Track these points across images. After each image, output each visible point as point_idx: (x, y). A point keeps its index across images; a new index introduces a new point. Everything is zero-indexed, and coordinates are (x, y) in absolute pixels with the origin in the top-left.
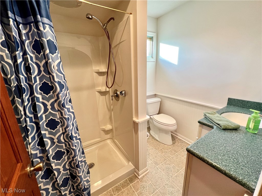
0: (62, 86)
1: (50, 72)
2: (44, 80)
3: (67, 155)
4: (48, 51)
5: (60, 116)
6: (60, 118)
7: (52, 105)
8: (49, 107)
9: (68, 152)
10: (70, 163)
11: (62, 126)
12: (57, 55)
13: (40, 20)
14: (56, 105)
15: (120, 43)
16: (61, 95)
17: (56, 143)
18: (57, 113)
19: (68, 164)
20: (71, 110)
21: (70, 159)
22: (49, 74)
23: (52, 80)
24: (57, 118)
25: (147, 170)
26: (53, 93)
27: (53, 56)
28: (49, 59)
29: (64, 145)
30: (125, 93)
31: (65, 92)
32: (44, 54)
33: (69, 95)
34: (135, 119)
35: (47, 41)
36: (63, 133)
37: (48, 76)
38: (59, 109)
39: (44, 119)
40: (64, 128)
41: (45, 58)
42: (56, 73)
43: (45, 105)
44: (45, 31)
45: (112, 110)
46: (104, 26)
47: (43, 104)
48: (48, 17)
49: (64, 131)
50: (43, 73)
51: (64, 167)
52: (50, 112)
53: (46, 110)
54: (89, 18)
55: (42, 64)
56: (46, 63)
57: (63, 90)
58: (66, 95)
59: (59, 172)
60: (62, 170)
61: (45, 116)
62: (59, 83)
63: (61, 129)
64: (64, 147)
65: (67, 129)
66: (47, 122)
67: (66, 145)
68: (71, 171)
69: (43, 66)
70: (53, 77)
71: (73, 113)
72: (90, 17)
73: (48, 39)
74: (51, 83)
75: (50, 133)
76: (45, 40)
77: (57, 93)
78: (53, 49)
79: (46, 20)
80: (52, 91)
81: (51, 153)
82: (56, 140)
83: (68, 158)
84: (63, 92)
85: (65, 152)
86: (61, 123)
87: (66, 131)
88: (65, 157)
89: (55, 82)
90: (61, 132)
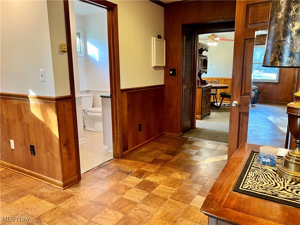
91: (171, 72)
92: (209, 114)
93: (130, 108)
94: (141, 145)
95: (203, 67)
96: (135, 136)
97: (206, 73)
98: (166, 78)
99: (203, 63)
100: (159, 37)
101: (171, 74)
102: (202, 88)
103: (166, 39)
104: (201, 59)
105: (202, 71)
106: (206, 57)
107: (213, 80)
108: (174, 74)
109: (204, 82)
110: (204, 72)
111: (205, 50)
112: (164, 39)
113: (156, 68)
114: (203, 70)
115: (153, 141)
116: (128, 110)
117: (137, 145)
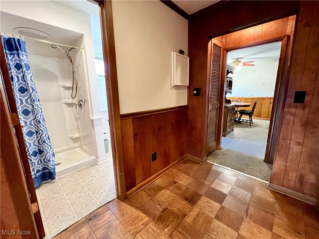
0: (33, 90)
1: (26, 80)
2: (21, 85)
3: (36, 135)
4: (25, 69)
5: (32, 108)
6: (32, 109)
7: (26, 100)
8: (24, 101)
9: (37, 132)
10: (38, 141)
11: (33, 114)
12: (30, 72)
13: (21, 53)
14: (29, 101)
15: (79, 65)
16: (32, 94)
17: (29, 125)
18: (30, 106)
19: (37, 142)
20: (39, 106)
21: (38, 137)
22: (25, 82)
23: (27, 85)
24: (29, 108)
25: (106, 159)
26: (27, 93)
27: (28, 72)
28: (25, 73)
29: (34, 127)
30: (85, 101)
31: (35, 94)
32: (22, 71)
33: (38, 97)
34: (91, 118)
35: (25, 64)
36: (34, 120)
37: (24, 83)
38: (31, 103)
39: (20, 109)
40: (34, 115)
41: (23, 73)
42: (30, 82)
43: (21, 100)
44: (23, 59)
45: (79, 119)
46: (66, 53)
47: (20, 99)
48: (25, 51)
49: (34, 118)
50: (21, 81)
51: (34, 142)
52: (25, 105)
53: (22, 103)
54: (53, 47)
55: (20, 76)
56: (24, 75)
57: (34, 92)
58: (36, 96)
59: (30, 146)
60: (32, 144)
61: (21, 107)
62: (32, 88)
63: (32, 116)
64: (34, 129)
65: (36, 116)
66: (23, 110)
67: (35, 128)
68: (39, 148)
69: (21, 77)
70: (28, 83)
71: (41, 108)
72: (55, 47)
73: (25, 63)
74: (26, 87)
75: (24, 118)
76: (23, 63)
77: (30, 93)
78: (28, 68)
79: (24, 53)
80: (27, 92)
81: (25, 131)
82: (28, 123)
83: (37, 137)
84: (34, 93)
85: (34, 133)
86: (32, 112)
87: (36, 118)
88: (35, 136)
89: (29, 86)
90: (32, 118)
91: (195, 92)
92: (233, 130)
93: (138, 136)
94: (156, 176)
95: (228, 88)
96: (147, 168)
97: (231, 93)
98: (189, 98)
99: (228, 84)
100: (181, 52)
101: (195, 94)
102: (227, 107)
103: (190, 55)
104: (227, 81)
105: (227, 91)
106: (232, 78)
107: (235, 99)
108: (198, 94)
109: (229, 102)
110: (229, 92)
111: (231, 72)
112: (188, 56)
113: (176, 87)
114: (229, 90)
115: (172, 168)
116: (135, 139)
117: (149, 178)
